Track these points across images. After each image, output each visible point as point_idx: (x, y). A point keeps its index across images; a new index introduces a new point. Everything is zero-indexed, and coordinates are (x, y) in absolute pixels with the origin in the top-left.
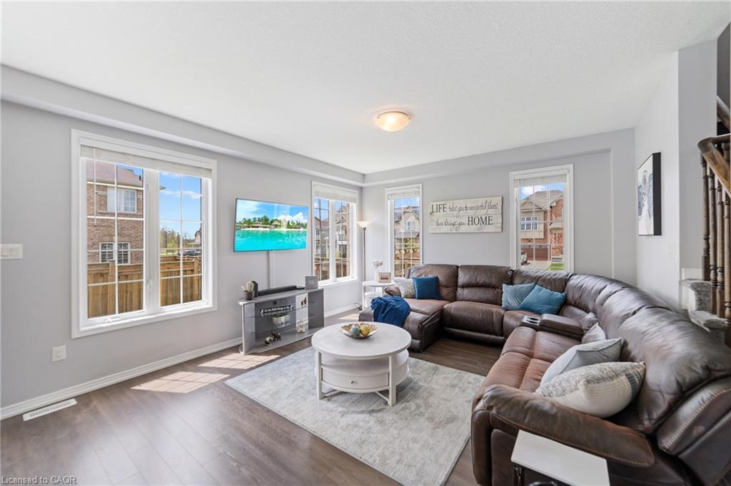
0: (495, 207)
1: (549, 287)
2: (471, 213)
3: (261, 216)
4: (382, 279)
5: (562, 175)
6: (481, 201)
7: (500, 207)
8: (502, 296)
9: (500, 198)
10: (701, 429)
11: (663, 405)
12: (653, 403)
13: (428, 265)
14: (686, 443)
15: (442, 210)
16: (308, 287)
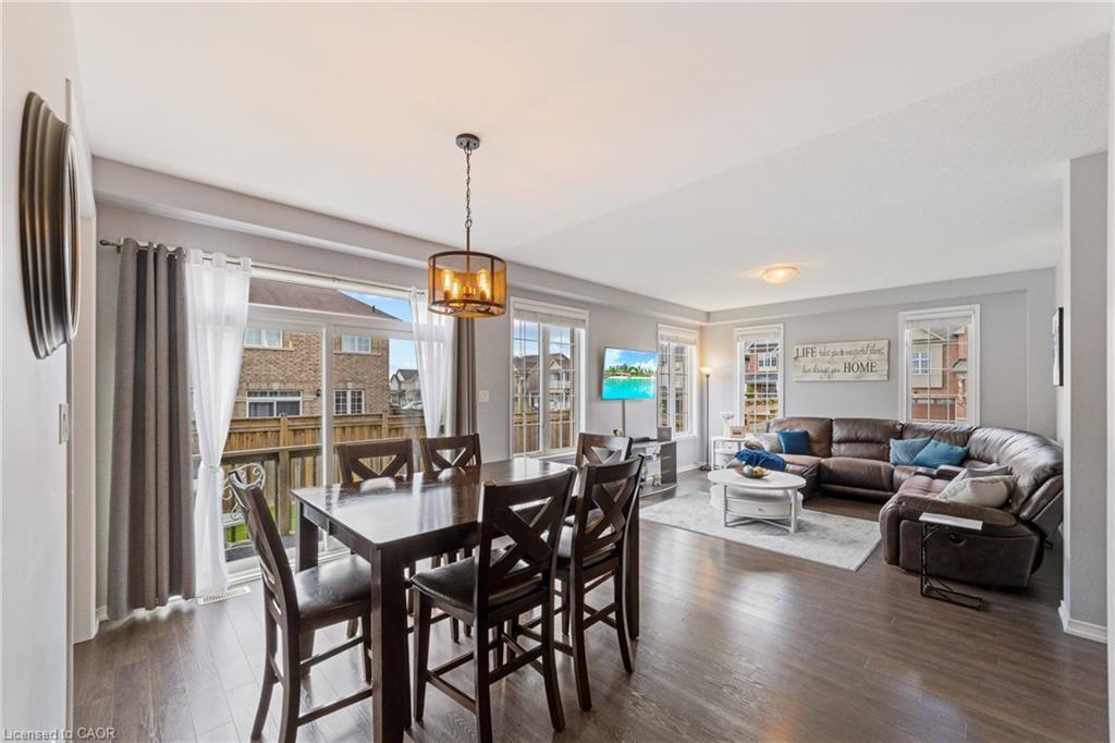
0: (879, 351)
1: (948, 441)
2: (848, 358)
3: (621, 364)
4: (735, 433)
5: (966, 317)
6: (860, 345)
7: (886, 352)
8: (889, 453)
9: (886, 342)
10: (1045, 501)
11: (1026, 493)
12: (1021, 495)
13: (793, 419)
14: (1037, 510)
15: (809, 355)
16: (660, 439)
